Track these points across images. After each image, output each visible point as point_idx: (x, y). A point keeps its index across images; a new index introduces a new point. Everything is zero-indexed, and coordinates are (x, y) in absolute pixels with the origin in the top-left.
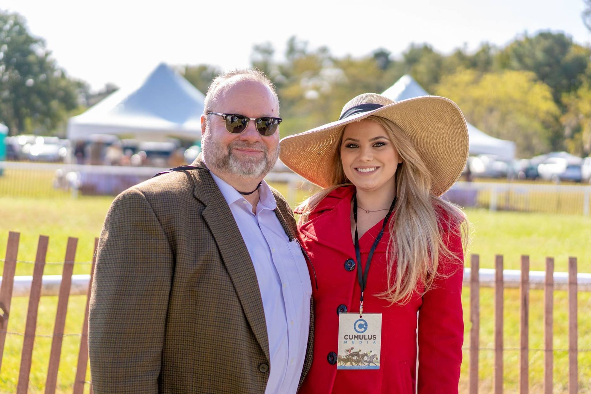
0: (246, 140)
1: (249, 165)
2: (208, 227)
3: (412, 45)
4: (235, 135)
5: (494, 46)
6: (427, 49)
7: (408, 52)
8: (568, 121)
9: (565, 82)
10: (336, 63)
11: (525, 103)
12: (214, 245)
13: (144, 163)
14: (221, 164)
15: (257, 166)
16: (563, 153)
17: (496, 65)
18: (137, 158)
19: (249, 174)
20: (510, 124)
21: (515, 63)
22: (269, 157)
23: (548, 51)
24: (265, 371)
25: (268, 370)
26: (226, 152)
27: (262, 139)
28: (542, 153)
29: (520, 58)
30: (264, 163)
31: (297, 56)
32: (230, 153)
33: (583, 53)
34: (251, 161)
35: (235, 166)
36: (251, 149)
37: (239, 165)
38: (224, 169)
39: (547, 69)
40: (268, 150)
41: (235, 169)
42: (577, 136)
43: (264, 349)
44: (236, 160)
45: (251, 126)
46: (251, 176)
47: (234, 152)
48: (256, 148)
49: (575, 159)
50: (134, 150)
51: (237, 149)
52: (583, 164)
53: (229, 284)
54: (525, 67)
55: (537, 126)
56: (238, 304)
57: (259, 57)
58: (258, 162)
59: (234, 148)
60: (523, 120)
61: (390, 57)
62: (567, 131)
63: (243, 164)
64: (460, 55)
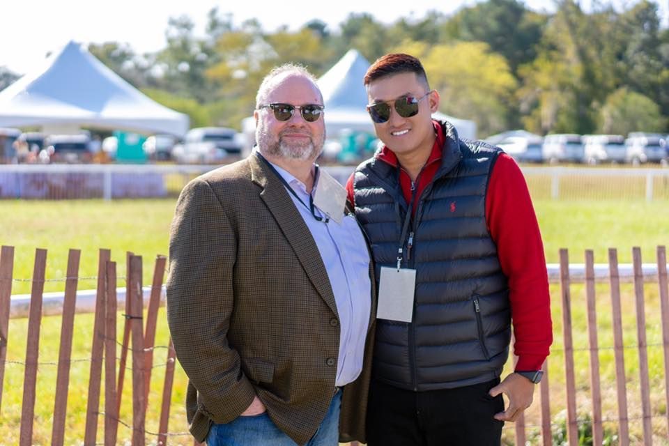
0: (293, 126)
1: (297, 149)
2: (266, 206)
3: (352, 14)
4: (283, 123)
5: (441, 15)
6: (367, 19)
7: (346, 23)
8: (525, 95)
9: (519, 53)
10: (267, 38)
11: (480, 77)
12: (273, 221)
13: (53, 159)
14: (273, 151)
15: (305, 150)
16: (520, 132)
17: (444, 36)
18: (45, 154)
19: (298, 157)
20: (463, 100)
21: (465, 33)
22: (315, 141)
23: (501, 19)
24: (335, 325)
25: (339, 324)
26: (277, 140)
27: (307, 125)
28: (498, 132)
29: (471, 27)
30: (311, 147)
31: (220, 30)
32: (280, 140)
33: (537, 21)
34: (299, 146)
35: (285, 151)
36: (298, 134)
37: (288, 150)
38: (276, 155)
39: (499, 39)
40: (312, 135)
41: (285, 154)
42: (535, 112)
43: (331, 306)
44: (286, 146)
45: (296, 113)
46: (300, 159)
47: (284, 138)
48: (302, 133)
49: (536, 138)
50: (40, 144)
51: (286, 136)
52: (543, 143)
53: (291, 253)
54: (477, 38)
55: (491, 102)
56: (301, 269)
57: (175, 32)
58: (305, 146)
59: (284, 134)
60: (477, 97)
61: (326, 30)
62: (524, 107)
63: (292, 147)
64: (403, 25)
